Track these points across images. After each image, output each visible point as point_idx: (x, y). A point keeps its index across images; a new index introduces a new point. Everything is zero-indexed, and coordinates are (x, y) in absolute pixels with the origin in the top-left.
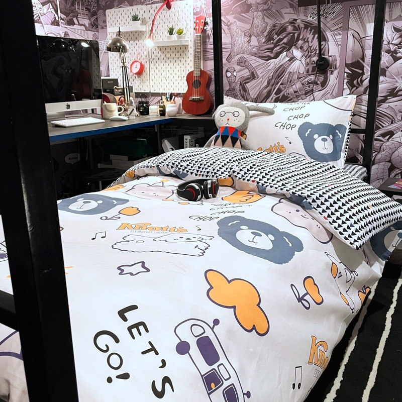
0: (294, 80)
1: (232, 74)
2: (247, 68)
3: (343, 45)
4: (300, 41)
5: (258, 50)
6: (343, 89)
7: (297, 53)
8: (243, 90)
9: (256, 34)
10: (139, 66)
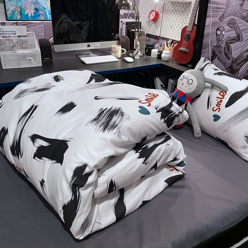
2: (234, 29)
8: (227, 49)
10: (154, 15)
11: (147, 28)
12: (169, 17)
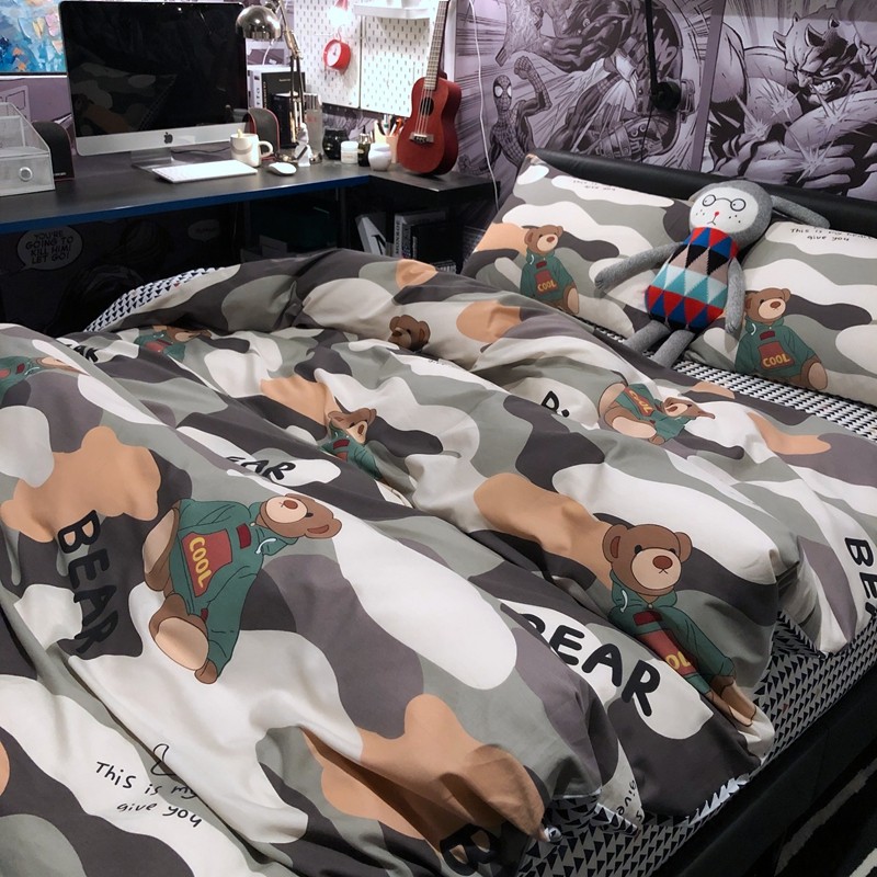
0: (614, 123)
1: (505, 93)
2: (531, 82)
3: (709, 59)
4: (630, 38)
5: (555, 46)
6: (703, 158)
7: (623, 65)
8: (522, 130)
9: (551, 10)
10: (339, 52)
11: (323, 88)
12: (377, 58)
